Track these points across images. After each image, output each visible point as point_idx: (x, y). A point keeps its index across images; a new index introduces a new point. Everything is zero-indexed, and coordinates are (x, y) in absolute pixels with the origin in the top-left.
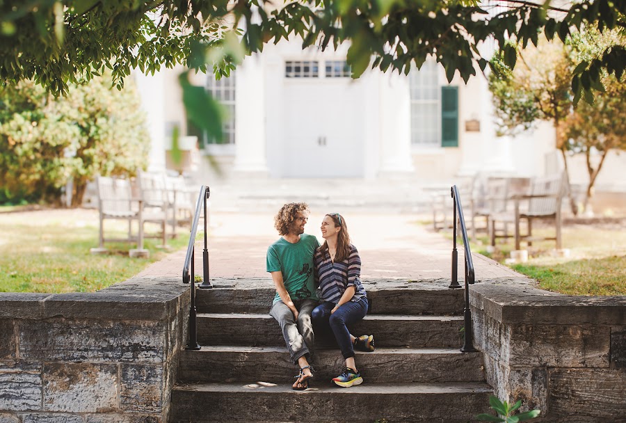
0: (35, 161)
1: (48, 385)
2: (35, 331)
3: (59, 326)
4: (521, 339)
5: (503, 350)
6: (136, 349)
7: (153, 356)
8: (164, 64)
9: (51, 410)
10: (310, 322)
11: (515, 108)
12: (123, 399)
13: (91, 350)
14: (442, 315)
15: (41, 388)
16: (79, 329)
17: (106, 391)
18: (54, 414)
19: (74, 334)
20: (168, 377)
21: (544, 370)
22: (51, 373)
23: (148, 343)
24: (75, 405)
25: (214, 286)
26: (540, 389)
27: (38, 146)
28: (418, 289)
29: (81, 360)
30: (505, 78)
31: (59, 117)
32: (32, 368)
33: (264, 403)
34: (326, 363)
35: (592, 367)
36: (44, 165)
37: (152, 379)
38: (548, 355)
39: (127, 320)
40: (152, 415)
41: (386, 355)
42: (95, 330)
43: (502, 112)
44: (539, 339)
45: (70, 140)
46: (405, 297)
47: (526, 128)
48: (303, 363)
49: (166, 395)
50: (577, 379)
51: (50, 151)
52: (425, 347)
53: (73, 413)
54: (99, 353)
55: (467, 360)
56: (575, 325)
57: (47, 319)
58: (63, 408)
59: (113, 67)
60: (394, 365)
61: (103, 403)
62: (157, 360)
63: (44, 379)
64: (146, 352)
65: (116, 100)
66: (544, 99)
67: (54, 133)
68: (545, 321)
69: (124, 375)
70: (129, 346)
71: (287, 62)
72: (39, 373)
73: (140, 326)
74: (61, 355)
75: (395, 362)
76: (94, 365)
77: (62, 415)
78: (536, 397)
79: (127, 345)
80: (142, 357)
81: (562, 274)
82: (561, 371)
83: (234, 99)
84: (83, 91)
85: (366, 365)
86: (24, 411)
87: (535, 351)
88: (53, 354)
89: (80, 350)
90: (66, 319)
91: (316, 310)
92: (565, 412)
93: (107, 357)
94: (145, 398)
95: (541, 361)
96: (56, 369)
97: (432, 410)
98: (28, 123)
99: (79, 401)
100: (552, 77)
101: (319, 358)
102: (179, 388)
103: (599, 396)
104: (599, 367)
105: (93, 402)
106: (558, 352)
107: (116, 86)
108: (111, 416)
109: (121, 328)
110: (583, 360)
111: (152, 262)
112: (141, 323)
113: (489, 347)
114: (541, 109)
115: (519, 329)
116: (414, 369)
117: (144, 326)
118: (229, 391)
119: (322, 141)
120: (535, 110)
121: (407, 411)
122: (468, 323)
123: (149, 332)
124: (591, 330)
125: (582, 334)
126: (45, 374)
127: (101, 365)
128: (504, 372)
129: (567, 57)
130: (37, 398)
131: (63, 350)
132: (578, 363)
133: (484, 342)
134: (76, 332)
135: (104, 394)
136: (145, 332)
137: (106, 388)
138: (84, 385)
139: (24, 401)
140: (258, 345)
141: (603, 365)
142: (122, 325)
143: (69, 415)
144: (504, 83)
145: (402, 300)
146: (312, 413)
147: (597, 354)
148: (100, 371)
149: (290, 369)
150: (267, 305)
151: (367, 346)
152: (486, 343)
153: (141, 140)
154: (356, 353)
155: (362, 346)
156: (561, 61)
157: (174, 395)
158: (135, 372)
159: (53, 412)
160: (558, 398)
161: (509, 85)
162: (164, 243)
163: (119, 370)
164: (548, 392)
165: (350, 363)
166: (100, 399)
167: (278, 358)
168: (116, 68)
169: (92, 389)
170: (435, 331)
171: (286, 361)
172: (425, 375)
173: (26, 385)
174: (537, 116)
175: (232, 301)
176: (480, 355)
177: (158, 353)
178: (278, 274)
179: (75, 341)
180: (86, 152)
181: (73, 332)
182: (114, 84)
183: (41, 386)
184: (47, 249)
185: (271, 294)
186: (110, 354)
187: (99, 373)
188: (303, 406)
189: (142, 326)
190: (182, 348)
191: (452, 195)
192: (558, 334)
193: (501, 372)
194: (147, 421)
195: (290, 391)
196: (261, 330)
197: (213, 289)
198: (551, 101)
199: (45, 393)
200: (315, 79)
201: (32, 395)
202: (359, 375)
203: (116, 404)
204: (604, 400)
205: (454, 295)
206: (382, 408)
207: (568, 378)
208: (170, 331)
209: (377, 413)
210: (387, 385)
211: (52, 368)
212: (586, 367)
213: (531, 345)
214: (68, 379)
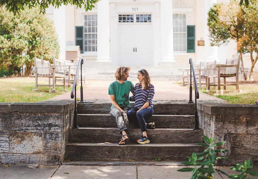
0: (9, 56)
1: (12, 142)
2: (6, 118)
3: (17, 116)
4: (219, 121)
5: (211, 126)
6: (50, 125)
7: (58, 129)
8: (63, 3)
9: (13, 152)
10: (127, 116)
11: (219, 33)
12: (44, 148)
13: (31, 126)
14: (185, 115)
15: (9, 143)
16: (25, 117)
17: (37, 144)
18: (14, 154)
19: (23, 119)
20: (64, 139)
21: (229, 135)
22: (13, 136)
23: (55, 123)
24: (24, 150)
25: (85, 102)
26: (228, 143)
27: (10, 49)
28: (175, 103)
29: (26, 130)
30: (215, 20)
31: (19, 37)
32: (5, 134)
33: (107, 150)
34: (134, 134)
35: (251, 134)
36: (13, 58)
37: (57, 139)
38: (231, 128)
39: (46, 113)
40: (57, 155)
41: (160, 130)
42: (32, 117)
43: (213, 35)
44: (227, 121)
45: (24, 47)
46: (169, 107)
47: (224, 42)
48: (124, 133)
49: (63, 146)
50: (244, 139)
51: (16, 52)
52: (178, 128)
53: (23, 154)
54: (34, 128)
55: (196, 133)
56: (243, 115)
57: (11, 112)
58: (18, 151)
59: (41, 4)
60: (164, 135)
61: (36, 149)
62: (59, 130)
63: (10, 139)
64: (54, 127)
65: (45, 30)
66: (232, 29)
67: (17, 44)
68: (230, 113)
69: (45, 137)
70: (47, 125)
71: (120, 15)
72: (8, 136)
73: (52, 116)
74: (17, 129)
75: (164, 134)
76: (32, 133)
77: (18, 154)
78: (226, 147)
79: (46, 124)
80: (52, 129)
81: (238, 98)
82: (237, 135)
83: (96, 32)
84: (30, 26)
85: (151, 135)
86: (2, 153)
87: (225, 127)
88: (14, 128)
89: (26, 126)
90: (20, 112)
91: (129, 111)
92: (238, 154)
93: (38, 129)
94: (54, 147)
95: (228, 131)
96: (15, 135)
97: (180, 154)
98: (6, 39)
99: (25, 149)
100: (236, 19)
101: (131, 132)
102: (69, 144)
103: (254, 147)
104: (253, 134)
105: (31, 149)
106: (236, 127)
107: (42, 13)
108: (39, 155)
109: (44, 116)
110: (247, 131)
111: (59, 94)
112: (52, 114)
113: (206, 126)
114: (231, 34)
115: (218, 117)
116: (172, 137)
117: (54, 116)
118: (91, 145)
119: (135, 50)
120: (228, 34)
121: (169, 154)
122: (197, 117)
123: (56, 118)
124: (250, 118)
125: (246, 119)
126: (10, 137)
127: (35, 133)
128: (211, 136)
129: (242, 10)
130: (7, 147)
131: (18, 126)
132: (244, 132)
133: (203, 125)
134: (24, 118)
135: (36, 145)
136: (54, 118)
137: (37, 143)
138: (27, 141)
139: (1, 149)
140: (104, 127)
141: (256, 133)
142: (44, 115)
143: (21, 155)
144: (215, 22)
145: (168, 108)
146: (127, 155)
147: (253, 128)
148: (35, 135)
149: (118, 137)
150: (108, 110)
151: (152, 127)
152: (204, 125)
153: (55, 47)
154: (147, 130)
155: (150, 127)
156: (240, 12)
157: (67, 148)
158: (50, 136)
159: (14, 153)
160: (235, 147)
161: (216, 23)
162: (64, 88)
163: (43, 135)
164: (231, 145)
165: (145, 134)
166: (34, 147)
167: (113, 132)
168: (42, 4)
169: (31, 143)
170: (182, 121)
171: (116, 133)
172: (177, 139)
173: (2, 141)
174: (229, 37)
175: (93, 109)
176: (202, 131)
177: (59, 127)
178: (113, 96)
179: (24, 122)
180: (31, 52)
181: (22, 118)
182: (41, 11)
183: (9, 142)
184: (13, 89)
185: (110, 105)
186: (39, 128)
187: (34, 136)
188: (124, 152)
189: (53, 116)
190: (71, 128)
191: (190, 63)
192: (236, 119)
193: (211, 137)
194: (55, 157)
195: (118, 145)
196: (105, 121)
197: (85, 103)
198: (235, 30)
199: (10, 145)
200: (132, 23)
201: (5, 146)
202: (148, 139)
203: (41, 150)
204: (256, 148)
205: (190, 106)
206: (158, 153)
207: (240, 139)
208: (65, 119)
209: (156, 155)
210: (161, 144)
211: (14, 134)
212: (248, 134)
213: (223, 124)
214: (20, 139)
